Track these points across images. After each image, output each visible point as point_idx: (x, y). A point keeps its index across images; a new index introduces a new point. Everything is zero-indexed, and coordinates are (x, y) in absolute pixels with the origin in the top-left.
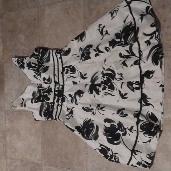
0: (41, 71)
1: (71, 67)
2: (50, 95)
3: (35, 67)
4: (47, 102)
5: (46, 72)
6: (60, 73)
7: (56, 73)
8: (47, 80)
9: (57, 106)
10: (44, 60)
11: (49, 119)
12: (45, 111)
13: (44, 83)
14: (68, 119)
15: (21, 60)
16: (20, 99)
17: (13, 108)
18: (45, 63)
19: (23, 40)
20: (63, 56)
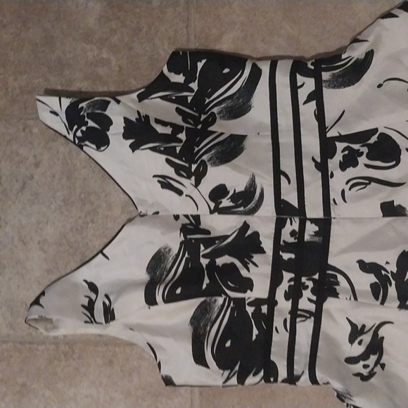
0: (205, 158)
1: (374, 139)
2: (251, 266)
3: (172, 138)
4: (231, 299)
5: (233, 162)
6: (308, 165)
7: (288, 165)
8: (236, 197)
9: (289, 317)
10: (215, 110)
11: (251, 380)
12: (223, 340)
13: (212, 212)
14: (364, 378)
15: (89, 107)
16: (76, 286)
17: (42, 330)
18: (219, 121)
19: (91, 21)
20: (329, 87)
